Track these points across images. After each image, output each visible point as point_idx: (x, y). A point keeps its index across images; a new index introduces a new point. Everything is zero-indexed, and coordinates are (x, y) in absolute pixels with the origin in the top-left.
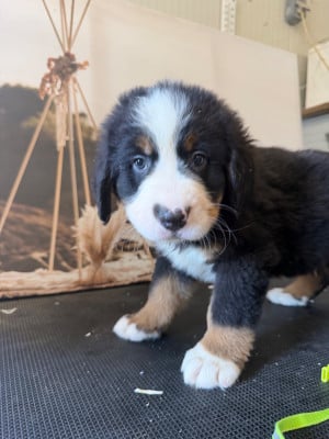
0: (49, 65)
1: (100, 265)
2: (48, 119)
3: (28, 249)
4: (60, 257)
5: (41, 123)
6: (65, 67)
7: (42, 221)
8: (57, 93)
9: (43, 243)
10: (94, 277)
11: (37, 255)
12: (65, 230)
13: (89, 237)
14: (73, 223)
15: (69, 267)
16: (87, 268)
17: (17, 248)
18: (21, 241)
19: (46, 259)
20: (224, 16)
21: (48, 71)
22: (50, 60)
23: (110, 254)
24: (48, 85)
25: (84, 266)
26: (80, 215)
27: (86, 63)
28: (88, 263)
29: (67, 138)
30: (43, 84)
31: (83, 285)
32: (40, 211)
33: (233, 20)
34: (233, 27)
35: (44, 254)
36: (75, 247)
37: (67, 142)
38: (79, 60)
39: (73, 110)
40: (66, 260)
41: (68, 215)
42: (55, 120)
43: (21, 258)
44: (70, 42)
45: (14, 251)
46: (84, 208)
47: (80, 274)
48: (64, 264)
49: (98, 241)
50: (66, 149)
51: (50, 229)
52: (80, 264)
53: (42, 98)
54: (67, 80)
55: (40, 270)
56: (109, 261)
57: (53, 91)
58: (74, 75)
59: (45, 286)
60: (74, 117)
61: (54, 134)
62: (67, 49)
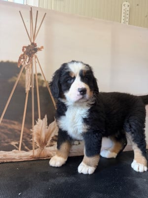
0: (23, 50)
1: (43, 148)
2: (21, 77)
3: (9, 140)
4: (24, 144)
5: (18, 79)
6: (31, 51)
7: (16, 127)
8: (27, 64)
9: (17, 137)
10: (40, 154)
11: (13, 143)
12: (28, 131)
13: (39, 135)
14: (31, 128)
15: (28, 149)
16: (37, 149)
17: (4, 140)
18: (6, 137)
19: (18, 145)
20: (123, 15)
21: (23, 53)
22: (24, 47)
23: (49, 143)
24: (22, 60)
25: (35, 149)
26: (35, 124)
27: (42, 47)
28: (38, 147)
29: (31, 86)
30: (20, 60)
31: (35, 158)
32: (16, 123)
33: (128, 16)
34: (127, 20)
35: (17, 143)
36: (32, 140)
37: (31, 88)
38: (38, 46)
39: (34, 72)
40: (27, 146)
41: (29, 124)
42: (25, 77)
43: (6, 144)
44: (34, 37)
45: (3, 141)
46: (37, 120)
47: (33, 152)
48: (26, 147)
49: (43, 136)
50: (30, 92)
51: (20, 131)
53: (19, 67)
54: (32, 57)
55: (14, 150)
56: (48, 146)
57: (25, 63)
58: (35, 54)
59: (16, 158)
60: (35, 75)
62: (32, 41)
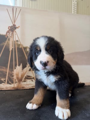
0: (9, 28)
1: (20, 83)
2: (7, 42)
4: (9, 80)
5: (6, 44)
6: (13, 29)
7: (4, 70)
8: (10, 35)
9: (4, 76)
10: (18, 86)
11: (3, 79)
12: (11, 73)
13: (17, 75)
14: (13, 71)
15: (11, 83)
16: (16, 83)
19: (5, 81)
21: (8, 30)
22: (9, 27)
23: (23, 80)
24: (8, 34)
25: (15, 83)
26: (15, 68)
27: (19, 27)
28: (17, 82)
29: (13, 48)
30: (7, 34)
31: (15, 88)
32: (4, 68)
35: (5, 79)
36: (13, 78)
37: (13, 49)
38: (17, 26)
39: (15, 40)
40: (10, 81)
41: (12, 68)
42: (9, 43)
44: (15, 22)
46: (16, 66)
47: (14, 85)
48: (10, 82)
49: (20, 76)
50: (12, 51)
51: (6, 72)
52: (14, 82)
53: (6, 37)
54: (13, 32)
55: (3, 84)
56: (23, 82)
57: (9, 35)
58: (15, 30)
59: (4, 88)
60: (15, 41)
61: (9, 47)
62: (14, 24)
